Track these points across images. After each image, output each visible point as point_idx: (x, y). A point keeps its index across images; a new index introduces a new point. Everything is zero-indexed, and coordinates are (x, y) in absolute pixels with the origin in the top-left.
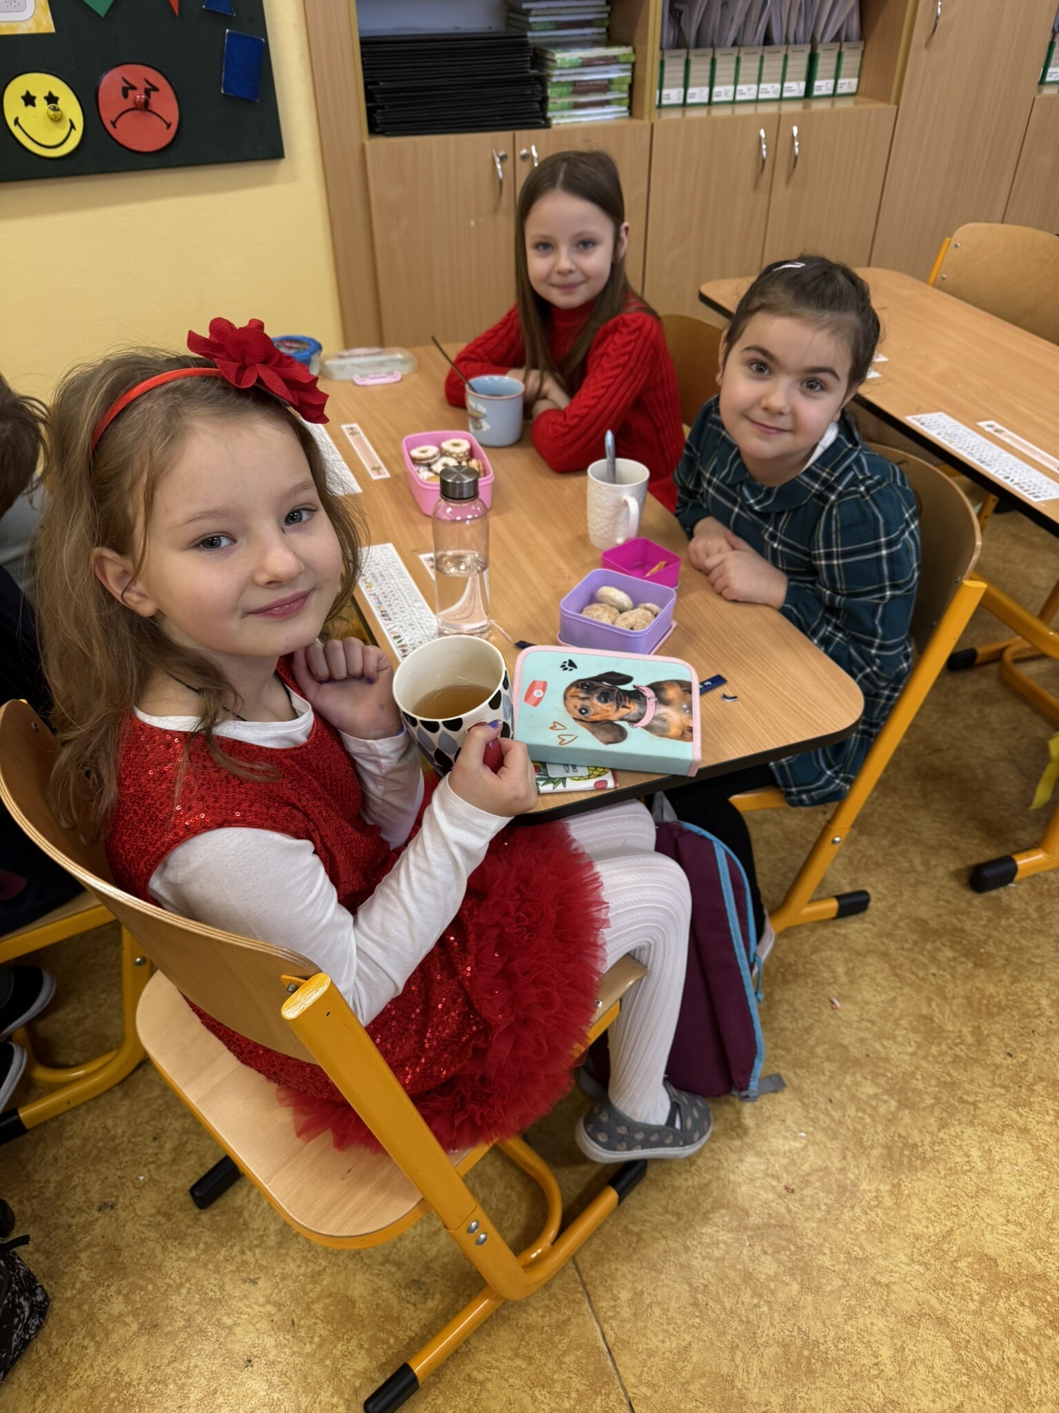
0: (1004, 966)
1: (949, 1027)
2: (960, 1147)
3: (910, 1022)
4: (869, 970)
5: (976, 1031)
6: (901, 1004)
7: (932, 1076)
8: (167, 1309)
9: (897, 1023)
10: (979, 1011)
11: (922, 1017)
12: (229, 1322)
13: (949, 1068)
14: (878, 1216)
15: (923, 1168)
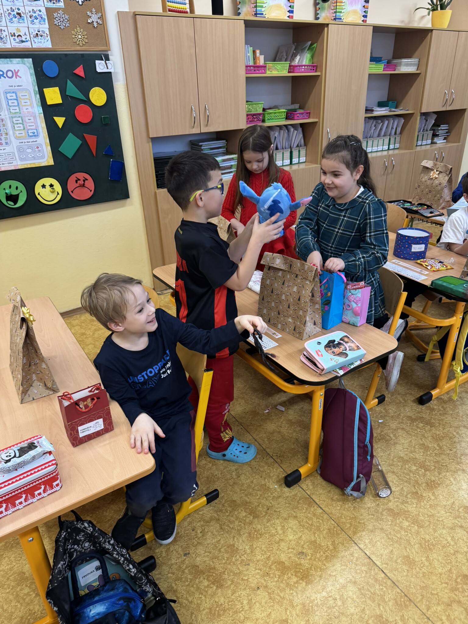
0: (439, 425)
1: (430, 446)
2: (447, 478)
3: (418, 446)
4: (400, 434)
5: (438, 445)
6: (413, 442)
7: (431, 460)
8: (223, 580)
9: (414, 447)
10: (437, 439)
11: (421, 445)
12: (246, 578)
13: (435, 457)
14: (431, 502)
15: (439, 487)
